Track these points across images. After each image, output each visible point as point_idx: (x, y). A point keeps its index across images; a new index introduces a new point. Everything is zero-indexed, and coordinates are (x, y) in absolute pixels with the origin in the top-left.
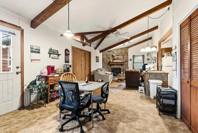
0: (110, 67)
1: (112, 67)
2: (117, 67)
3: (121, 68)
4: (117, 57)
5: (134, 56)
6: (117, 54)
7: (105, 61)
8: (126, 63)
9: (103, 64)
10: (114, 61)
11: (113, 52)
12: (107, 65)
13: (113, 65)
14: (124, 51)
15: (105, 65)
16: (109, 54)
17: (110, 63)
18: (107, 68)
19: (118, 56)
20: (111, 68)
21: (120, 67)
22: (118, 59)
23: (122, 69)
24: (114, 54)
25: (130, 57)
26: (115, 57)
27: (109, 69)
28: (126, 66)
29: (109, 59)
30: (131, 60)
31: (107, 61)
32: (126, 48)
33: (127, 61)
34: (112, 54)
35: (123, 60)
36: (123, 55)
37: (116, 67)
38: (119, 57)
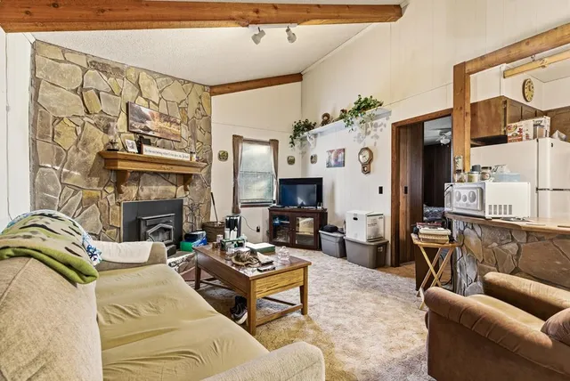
0: (118, 191)
1: (131, 192)
5: (237, 140)
6: (164, 111)
9: (36, 167)
10: (148, 151)
11: (138, 85)
12: (90, 173)
14: (193, 101)
15: (62, 176)
16: (101, 86)
17: (121, 165)
18: (84, 204)
19: (167, 125)
20: (123, 199)
21: (180, 192)
22: (165, 140)
23: (186, 203)
24: (141, 101)
25: (221, 142)
26: (149, 124)
27: (104, 210)
28: (203, 186)
29: (106, 130)
30: (223, 156)
31: (82, 142)
33: (207, 163)
34: (129, 94)
38: (174, 128)
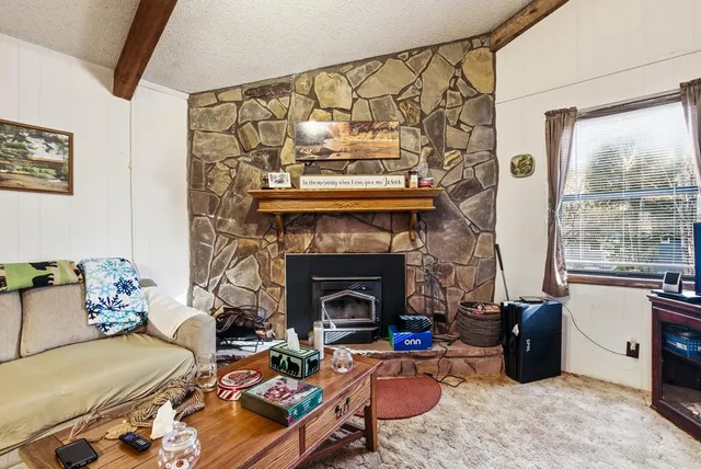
0: (281, 241)
1: (303, 242)
2: (362, 250)
3: (401, 258)
4: (354, 147)
6: (360, 117)
7: (221, 186)
8: (467, 206)
11: (312, 95)
12: (246, 220)
13: (309, 221)
14: (437, 79)
16: (259, 115)
18: (240, 255)
19: (366, 138)
20: (289, 251)
21: (400, 242)
22: (365, 162)
23: (413, 260)
24: (318, 114)
25: (518, 133)
27: (264, 263)
28: (465, 231)
30: (523, 167)
31: (237, 185)
32: (468, 43)
33: (480, 186)
34: (299, 112)
35: (423, 167)
36: (433, 127)
37: (346, 240)
38: (383, 139)
